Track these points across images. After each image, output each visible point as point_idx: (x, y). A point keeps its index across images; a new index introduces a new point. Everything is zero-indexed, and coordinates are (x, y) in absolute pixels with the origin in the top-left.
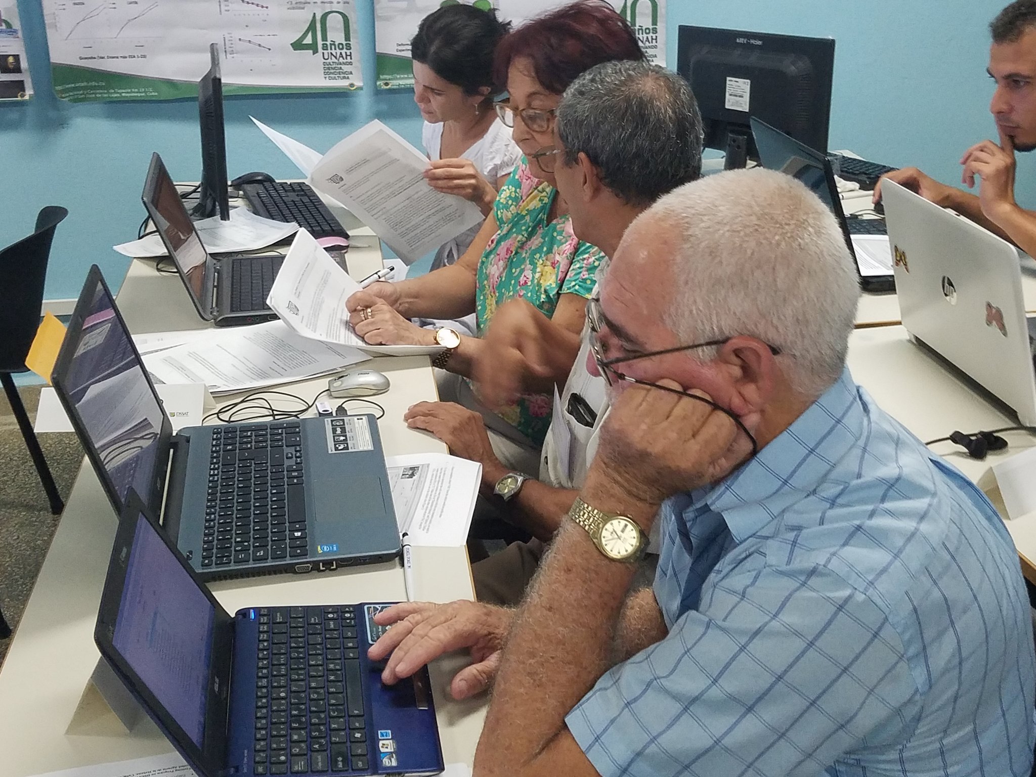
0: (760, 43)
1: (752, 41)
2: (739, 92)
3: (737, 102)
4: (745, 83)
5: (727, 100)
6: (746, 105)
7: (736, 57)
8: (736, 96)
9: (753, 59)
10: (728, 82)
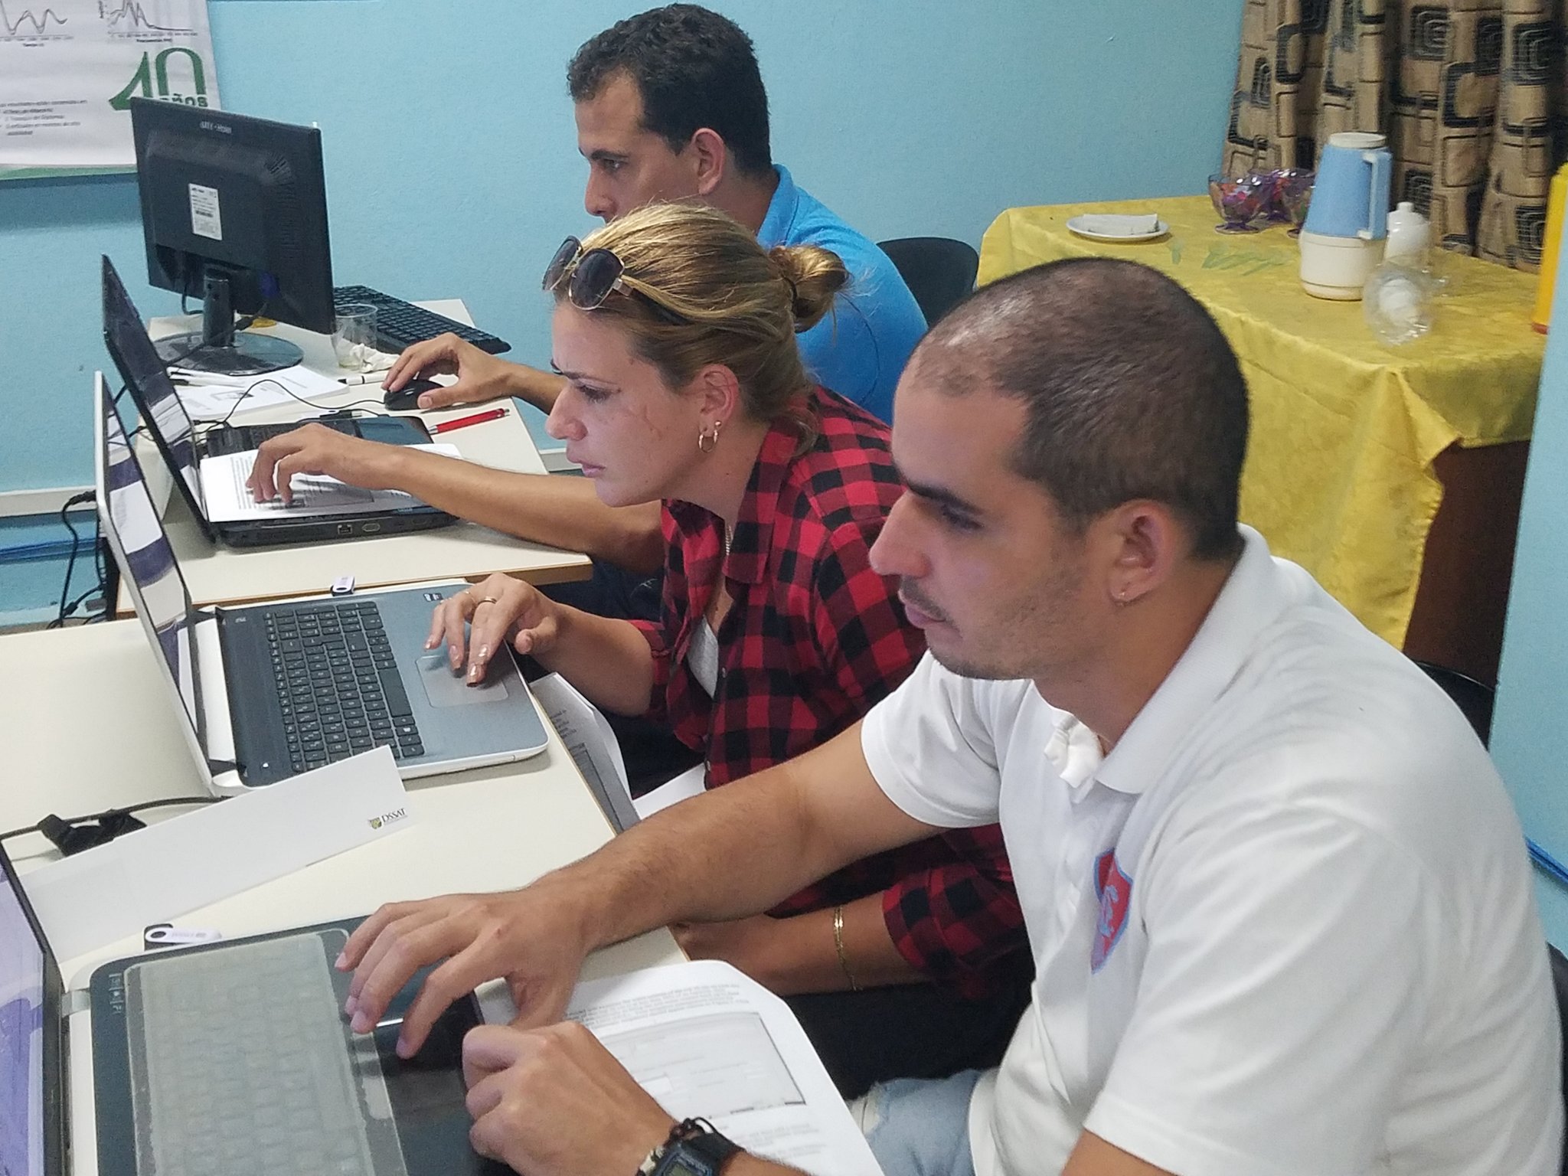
0: (228, 130)
1: (220, 128)
2: (208, 210)
3: (207, 224)
4: (211, 193)
5: (194, 221)
6: (217, 228)
7: (198, 153)
8: (203, 214)
9: (221, 157)
10: (192, 193)
